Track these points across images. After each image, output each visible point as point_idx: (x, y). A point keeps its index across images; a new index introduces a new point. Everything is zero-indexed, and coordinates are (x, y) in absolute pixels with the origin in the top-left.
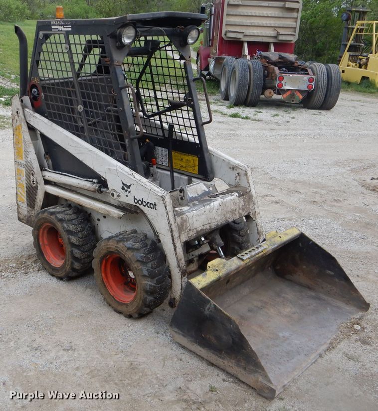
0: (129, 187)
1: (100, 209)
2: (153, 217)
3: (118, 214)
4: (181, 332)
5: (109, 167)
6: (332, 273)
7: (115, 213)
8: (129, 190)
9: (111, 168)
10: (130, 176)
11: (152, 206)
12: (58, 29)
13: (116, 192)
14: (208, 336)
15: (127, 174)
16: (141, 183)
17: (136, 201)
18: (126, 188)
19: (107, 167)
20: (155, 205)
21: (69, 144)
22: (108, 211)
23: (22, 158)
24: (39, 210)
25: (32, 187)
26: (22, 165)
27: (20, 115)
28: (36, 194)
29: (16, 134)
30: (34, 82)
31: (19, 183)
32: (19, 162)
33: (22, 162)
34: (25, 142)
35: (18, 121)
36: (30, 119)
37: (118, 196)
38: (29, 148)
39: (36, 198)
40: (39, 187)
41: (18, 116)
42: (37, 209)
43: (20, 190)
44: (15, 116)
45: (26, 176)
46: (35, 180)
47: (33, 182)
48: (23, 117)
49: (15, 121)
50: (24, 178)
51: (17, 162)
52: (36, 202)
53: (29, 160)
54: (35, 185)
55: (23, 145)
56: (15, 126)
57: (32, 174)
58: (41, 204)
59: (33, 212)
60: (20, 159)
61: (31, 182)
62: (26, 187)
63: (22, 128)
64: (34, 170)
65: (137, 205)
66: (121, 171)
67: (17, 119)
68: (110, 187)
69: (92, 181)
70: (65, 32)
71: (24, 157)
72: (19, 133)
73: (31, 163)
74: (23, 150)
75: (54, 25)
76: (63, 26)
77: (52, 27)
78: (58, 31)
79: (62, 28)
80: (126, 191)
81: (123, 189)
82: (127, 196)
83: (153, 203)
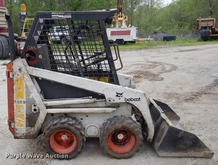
0: (121, 94)
1: (98, 111)
2: (138, 105)
3: (112, 110)
4: (165, 151)
5: (106, 87)
6: (166, 111)
7: (110, 110)
8: (121, 96)
9: (108, 87)
10: (122, 89)
11: (137, 100)
12: (58, 17)
13: (111, 99)
14: (179, 146)
15: (120, 88)
16: (130, 90)
17: (126, 100)
18: (119, 95)
19: (105, 88)
20: (140, 98)
21: (71, 81)
23: (23, 98)
24: (40, 126)
25: (33, 113)
26: (23, 102)
27: (23, 71)
28: (37, 117)
29: (17, 83)
30: (30, 49)
31: (17, 115)
32: (19, 101)
33: (22, 100)
34: (27, 87)
35: (19, 75)
36: (33, 72)
37: (114, 100)
38: (32, 90)
39: (38, 119)
40: (41, 112)
41: (21, 72)
42: (38, 126)
43: (19, 119)
44: (16, 72)
45: (27, 108)
46: (37, 108)
47: (35, 110)
48: (25, 71)
49: (16, 76)
50: (24, 110)
51: (17, 102)
52: (37, 122)
53: (31, 97)
54: (37, 111)
55: (25, 89)
56: (16, 79)
57: (35, 106)
58: (42, 122)
59: (33, 129)
60: (21, 99)
61: (33, 111)
62: (27, 115)
63: (25, 79)
64: (36, 103)
65: (127, 102)
66: (116, 87)
67: (19, 74)
68: (107, 97)
69: (89, 98)
70: (65, 19)
71: (25, 97)
72: (21, 82)
73: (33, 99)
74: (25, 92)
75: (54, 15)
76: (64, 15)
77: (52, 16)
78: (58, 18)
79: (63, 16)
80: (119, 97)
81: (117, 96)
82: (120, 99)
83: (138, 98)
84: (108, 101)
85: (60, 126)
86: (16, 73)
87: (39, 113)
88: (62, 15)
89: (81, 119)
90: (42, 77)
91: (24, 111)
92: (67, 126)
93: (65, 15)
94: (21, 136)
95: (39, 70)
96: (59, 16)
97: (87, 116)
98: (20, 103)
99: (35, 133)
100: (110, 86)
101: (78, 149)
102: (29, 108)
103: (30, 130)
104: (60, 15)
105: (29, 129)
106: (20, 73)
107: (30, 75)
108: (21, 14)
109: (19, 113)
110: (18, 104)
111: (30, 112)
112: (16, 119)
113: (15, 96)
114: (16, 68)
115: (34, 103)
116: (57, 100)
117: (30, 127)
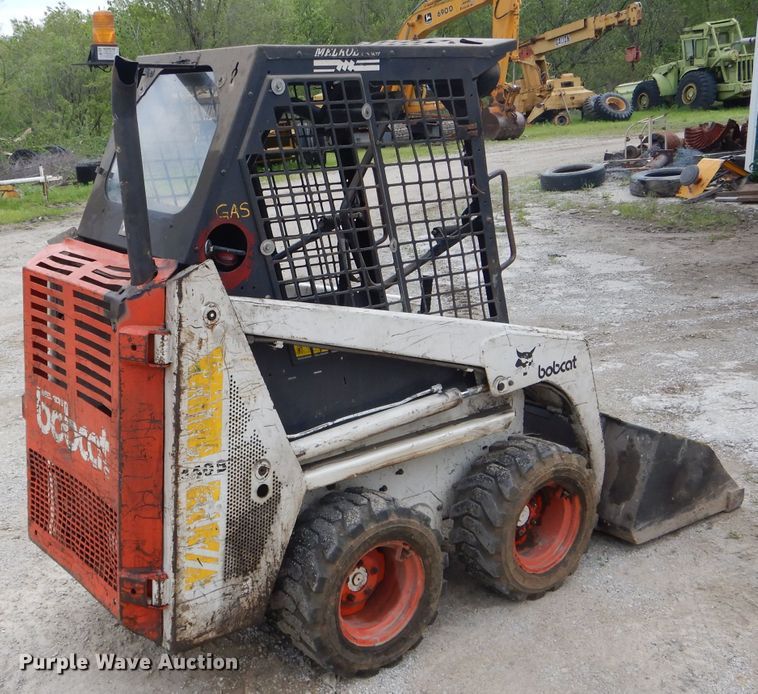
0: (530, 355)
2: (571, 383)
5: (491, 338)
7: (498, 422)
8: (530, 360)
9: (495, 336)
10: (531, 334)
11: (569, 366)
12: (335, 67)
13: (504, 378)
14: (678, 495)
15: (525, 333)
16: (551, 336)
17: (542, 373)
18: (523, 360)
19: (486, 339)
21: (388, 333)
22: (483, 429)
23: (216, 446)
24: (278, 558)
25: (255, 509)
26: (215, 466)
27: (222, 318)
28: (271, 520)
29: (194, 384)
30: (226, 217)
31: (191, 534)
32: (202, 465)
33: (214, 459)
34: (233, 393)
35: (207, 340)
36: (254, 320)
37: (511, 383)
38: (252, 401)
39: (272, 530)
40: (285, 493)
41: (212, 327)
42: (271, 560)
43: (197, 551)
44: (193, 330)
45: (231, 489)
46: (269, 481)
47: (263, 491)
48: (231, 322)
49: (191, 347)
50: (218, 503)
51: (190, 471)
52: (269, 541)
53: (247, 436)
54: (270, 494)
55: (226, 404)
56: (191, 363)
57: (263, 471)
58: (286, 536)
59: (249, 582)
60: (208, 453)
61: (254, 497)
62: (229, 523)
63: (229, 357)
64: (266, 456)
65: (544, 379)
66: (515, 332)
67: (204, 336)
68: (491, 376)
69: (431, 393)
70: (359, 75)
71: (224, 440)
72: (211, 374)
73: (256, 441)
74: (226, 418)
75: (323, 58)
76: (355, 59)
77: (316, 63)
78: (336, 72)
79: (350, 66)
80: (524, 365)
81: (519, 364)
82: (525, 374)
83: (572, 359)
84: (494, 390)
85: (377, 527)
86: (191, 335)
87: (277, 498)
88: (349, 59)
89: (381, 490)
90: (286, 335)
91: (220, 506)
92: (400, 522)
93: (358, 62)
94: (202, 630)
95: (277, 308)
96: (340, 65)
97: (400, 472)
98: (203, 476)
99: (260, 598)
100: (500, 330)
101: (432, 606)
102: (240, 486)
103: (238, 588)
104: (343, 59)
105: (234, 586)
106: (209, 330)
107: (247, 335)
108: (100, 58)
109: (197, 524)
110: (195, 483)
111: (245, 507)
112: (187, 555)
113: (185, 446)
114: (195, 311)
115: (261, 461)
116: (328, 428)
117: (241, 578)
